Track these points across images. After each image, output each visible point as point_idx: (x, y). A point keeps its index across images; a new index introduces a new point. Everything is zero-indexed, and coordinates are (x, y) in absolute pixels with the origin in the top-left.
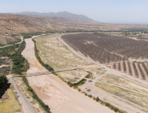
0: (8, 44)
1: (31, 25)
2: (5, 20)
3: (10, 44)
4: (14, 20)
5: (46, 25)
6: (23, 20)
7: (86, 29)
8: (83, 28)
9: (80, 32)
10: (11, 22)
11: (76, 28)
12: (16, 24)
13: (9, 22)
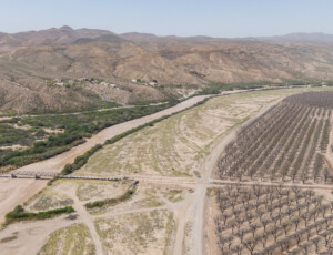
0: (129, 104)
1: (259, 64)
3: (134, 104)
5: (306, 64)
6: (241, 53)
10: (212, 56)
12: (220, 61)
13: (208, 58)
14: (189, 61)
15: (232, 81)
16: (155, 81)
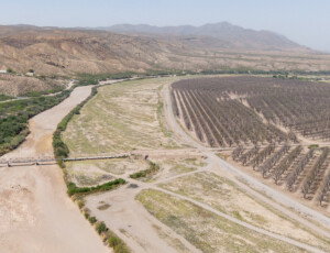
0: (21, 95)
1: (114, 55)
2: (51, 42)
3: (26, 95)
4: (74, 41)
5: (157, 55)
6: (94, 42)
7: (259, 68)
8: (253, 64)
9: (240, 73)
10: (64, 46)
11: (234, 64)
12: (75, 52)
13: (59, 47)
14: (41, 50)
15: (98, 72)
16: (32, 71)
